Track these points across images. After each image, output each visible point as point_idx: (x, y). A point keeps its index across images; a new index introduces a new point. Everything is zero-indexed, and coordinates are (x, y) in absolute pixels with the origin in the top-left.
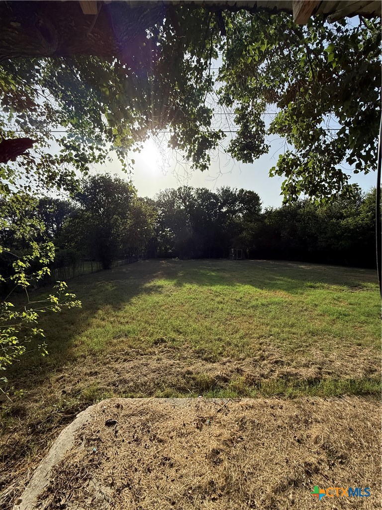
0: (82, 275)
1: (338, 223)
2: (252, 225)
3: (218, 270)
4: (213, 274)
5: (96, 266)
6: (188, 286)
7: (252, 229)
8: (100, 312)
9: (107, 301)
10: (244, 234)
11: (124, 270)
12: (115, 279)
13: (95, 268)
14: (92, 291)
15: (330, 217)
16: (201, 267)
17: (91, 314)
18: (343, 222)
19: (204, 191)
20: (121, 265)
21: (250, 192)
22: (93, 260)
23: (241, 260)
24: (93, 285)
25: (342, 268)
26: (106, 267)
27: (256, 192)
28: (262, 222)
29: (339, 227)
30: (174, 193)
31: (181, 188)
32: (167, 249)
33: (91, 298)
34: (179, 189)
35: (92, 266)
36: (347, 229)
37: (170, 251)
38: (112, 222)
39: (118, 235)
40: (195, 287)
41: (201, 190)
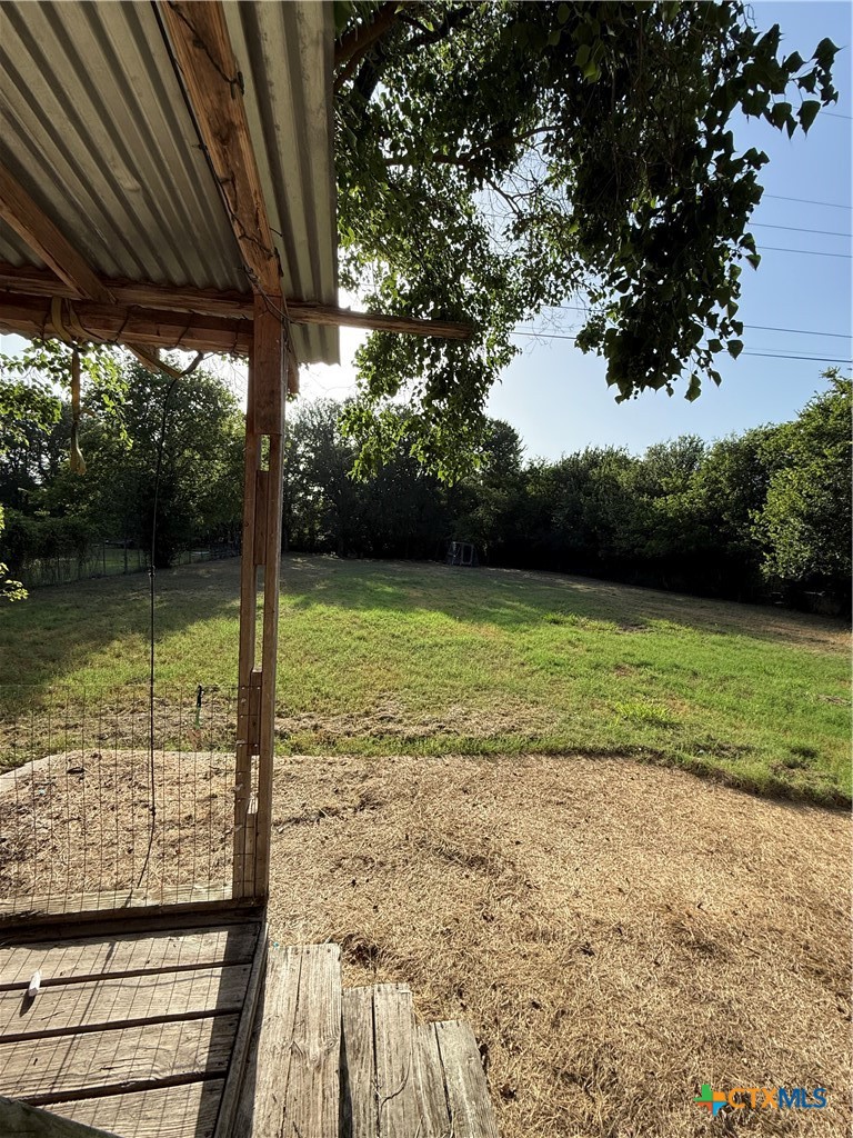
0: (99, 576)
1: (649, 504)
2: (496, 494)
3: (404, 582)
4: (389, 590)
5: (135, 559)
6: (321, 608)
7: (496, 502)
8: (116, 644)
9: (136, 627)
10: (480, 512)
11: (202, 572)
12: (172, 589)
13: (133, 564)
14: (113, 607)
15: (640, 490)
16: (374, 575)
17: (96, 645)
18: (658, 503)
19: (402, 410)
20: (199, 561)
21: (498, 424)
22: (131, 546)
23: (469, 566)
24: (120, 596)
25: (649, 593)
26: (162, 562)
27: (512, 424)
28: (519, 489)
29: (651, 512)
30: (335, 409)
31: (352, 400)
32: (313, 533)
33: (105, 621)
34: (347, 401)
35: (126, 559)
36: (662, 518)
37: (321, 538)
38: (178, 463)
39: (193, 495)
40: (333, 610)
41: (397, 409)
